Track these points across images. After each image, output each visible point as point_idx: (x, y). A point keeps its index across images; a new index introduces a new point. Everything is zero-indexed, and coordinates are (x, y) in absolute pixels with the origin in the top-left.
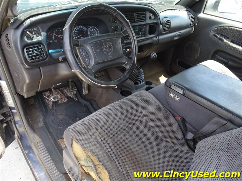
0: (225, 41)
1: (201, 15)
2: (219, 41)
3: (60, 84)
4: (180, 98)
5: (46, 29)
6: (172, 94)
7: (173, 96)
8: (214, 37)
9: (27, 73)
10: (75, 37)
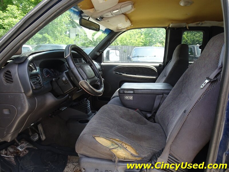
0: (123, 74)
1: (102, 64)
2: (120, 75)
3: (33, 124)
4: (132, 96)
5: (38, 65)
6: (126, 97)
7: (127, 98)
8: (116, 74)
9: (29, 101)
10: (46, 76)
